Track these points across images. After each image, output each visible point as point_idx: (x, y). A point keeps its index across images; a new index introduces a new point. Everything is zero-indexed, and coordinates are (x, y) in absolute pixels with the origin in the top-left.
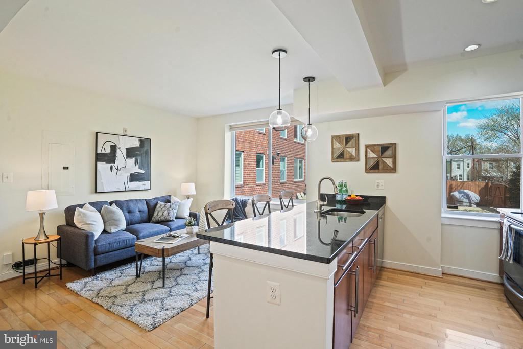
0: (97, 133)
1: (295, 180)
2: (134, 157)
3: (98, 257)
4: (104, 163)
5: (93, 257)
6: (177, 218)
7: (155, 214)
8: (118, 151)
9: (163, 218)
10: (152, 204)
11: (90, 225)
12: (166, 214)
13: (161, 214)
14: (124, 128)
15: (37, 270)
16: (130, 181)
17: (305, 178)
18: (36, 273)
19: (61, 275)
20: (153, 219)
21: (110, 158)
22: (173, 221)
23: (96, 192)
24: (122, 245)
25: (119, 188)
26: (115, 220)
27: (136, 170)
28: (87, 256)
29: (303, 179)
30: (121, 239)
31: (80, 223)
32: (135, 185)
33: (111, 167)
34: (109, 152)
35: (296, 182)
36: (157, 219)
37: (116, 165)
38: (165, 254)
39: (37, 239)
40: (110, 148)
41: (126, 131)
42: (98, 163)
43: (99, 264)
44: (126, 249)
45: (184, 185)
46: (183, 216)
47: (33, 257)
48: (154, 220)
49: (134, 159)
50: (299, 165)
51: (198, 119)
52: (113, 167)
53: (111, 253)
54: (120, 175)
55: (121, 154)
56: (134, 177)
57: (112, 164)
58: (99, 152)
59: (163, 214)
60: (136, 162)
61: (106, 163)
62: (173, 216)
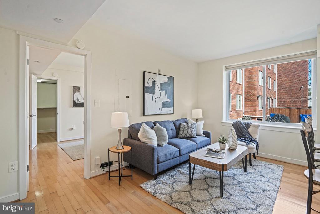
0: (144, 72)
1: (237, 110)
2: (164, 90)
3: (159, 165)
4: (149, 94)
5: (156, 165)
6: (197, 135)
7: (181, 132)
8: (156, 85)
9: (188, 135)
10: (177, 124)
11: (151, 140)
12: (189, 131)
13: (186, 132)
14: (159, 69)
15: (110, 171)
16: (163, 108)
17: (242, 108)
18: (109, 172)
19: (132, 176)
20: (180, 135)
21: (152, 90)
22: (195, 137)
23: (144, 115)
24: (172, 156)
25: (156, 113)
26: (163, 136)
27: (166, 99)
28: (153, 164)
29: (241, 109)
30: (171, 151)
31: (144, 138)
32: (165, 110)
33: (153, 97)
34: (151, 86)
35: (237, 111)
36: (183, 136)
37: (155, 95)
38: (224, 168)
39: (117, 149)
40: (152, 83)
41: (160, 71)
42: (145, 93)
43: (160, 170)
44: (173, 159)
45: (194, 111)
46: (200, 135)
47: (108, 161)
48: (181, 137)
49: (165, 91)
50: (238, 99)
51: (199, 64)
52: (154, 97)
53: (166, 162)
54: (157, 103)
55: (158, 87)
56: (165, 105)
57: (153, 95)
58: (146, 86)
59: (187, 132)
60: (166, 94)
61: (150, 94)
62: (194, 133)
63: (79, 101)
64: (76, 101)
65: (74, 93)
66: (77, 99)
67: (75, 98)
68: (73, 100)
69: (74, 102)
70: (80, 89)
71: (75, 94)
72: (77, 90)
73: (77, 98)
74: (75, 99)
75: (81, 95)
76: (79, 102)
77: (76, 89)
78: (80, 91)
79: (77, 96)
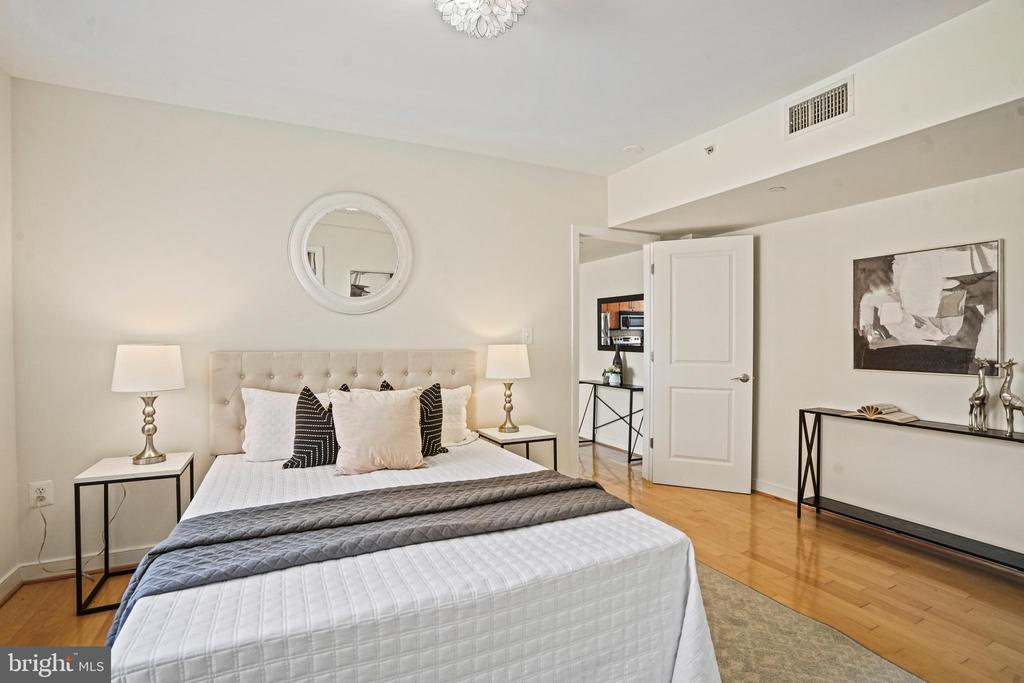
63: (888, 336)
64: (870, 338)
65: (859, 292)
66: (877, 324)
67: (866, 320)
68: (856, 331)
69: (860, 341)
70: (894, 267)
71: (866, 297)
72: (874, 277)
73: (877, 319)
74: (862, 323)
75: (899, 300)
76: (889, 344)
77: (873, 271)
78: (895, 277)
79: (876, 310)
